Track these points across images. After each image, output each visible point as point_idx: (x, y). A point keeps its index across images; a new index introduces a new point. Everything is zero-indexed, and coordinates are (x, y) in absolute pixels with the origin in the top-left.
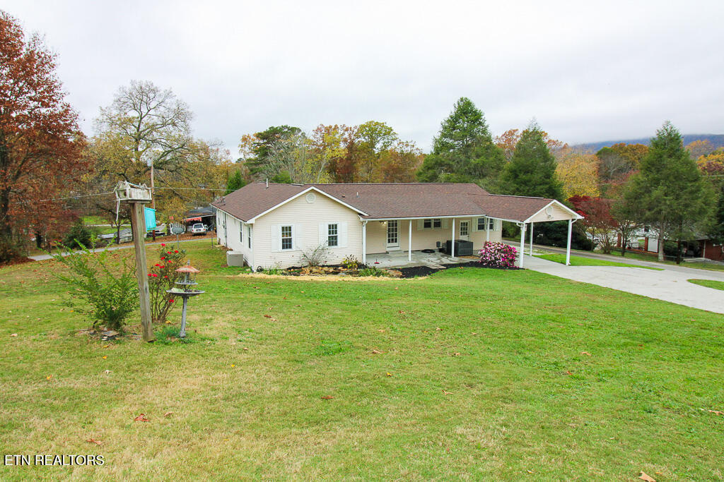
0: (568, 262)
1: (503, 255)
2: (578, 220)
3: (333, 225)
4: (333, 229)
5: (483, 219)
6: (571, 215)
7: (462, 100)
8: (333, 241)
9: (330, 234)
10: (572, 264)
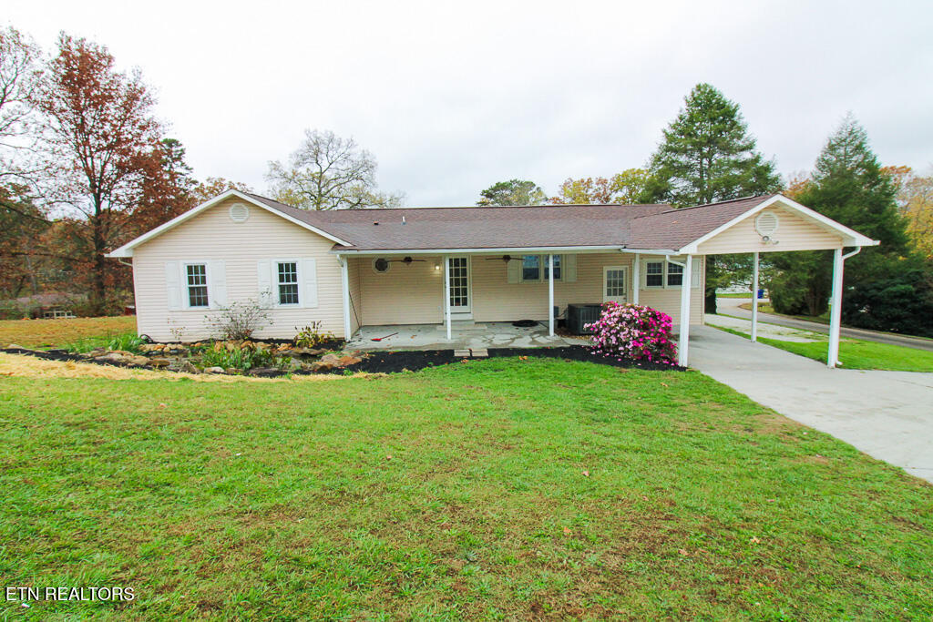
0: (833, 358)
1: (636, 333)
2: (864, 249)
3: (287, 265)
4: (287, 272)
5: (660, 265)
6: (841, 238)
7: (699, 88)
8: (289, 295)
9: (281, 280)
10: (847, 364)
